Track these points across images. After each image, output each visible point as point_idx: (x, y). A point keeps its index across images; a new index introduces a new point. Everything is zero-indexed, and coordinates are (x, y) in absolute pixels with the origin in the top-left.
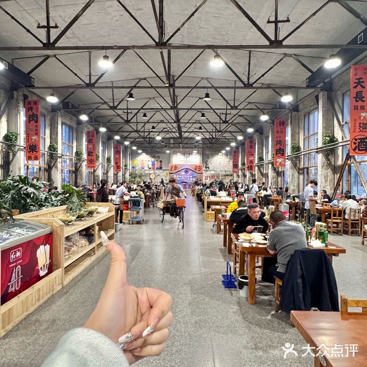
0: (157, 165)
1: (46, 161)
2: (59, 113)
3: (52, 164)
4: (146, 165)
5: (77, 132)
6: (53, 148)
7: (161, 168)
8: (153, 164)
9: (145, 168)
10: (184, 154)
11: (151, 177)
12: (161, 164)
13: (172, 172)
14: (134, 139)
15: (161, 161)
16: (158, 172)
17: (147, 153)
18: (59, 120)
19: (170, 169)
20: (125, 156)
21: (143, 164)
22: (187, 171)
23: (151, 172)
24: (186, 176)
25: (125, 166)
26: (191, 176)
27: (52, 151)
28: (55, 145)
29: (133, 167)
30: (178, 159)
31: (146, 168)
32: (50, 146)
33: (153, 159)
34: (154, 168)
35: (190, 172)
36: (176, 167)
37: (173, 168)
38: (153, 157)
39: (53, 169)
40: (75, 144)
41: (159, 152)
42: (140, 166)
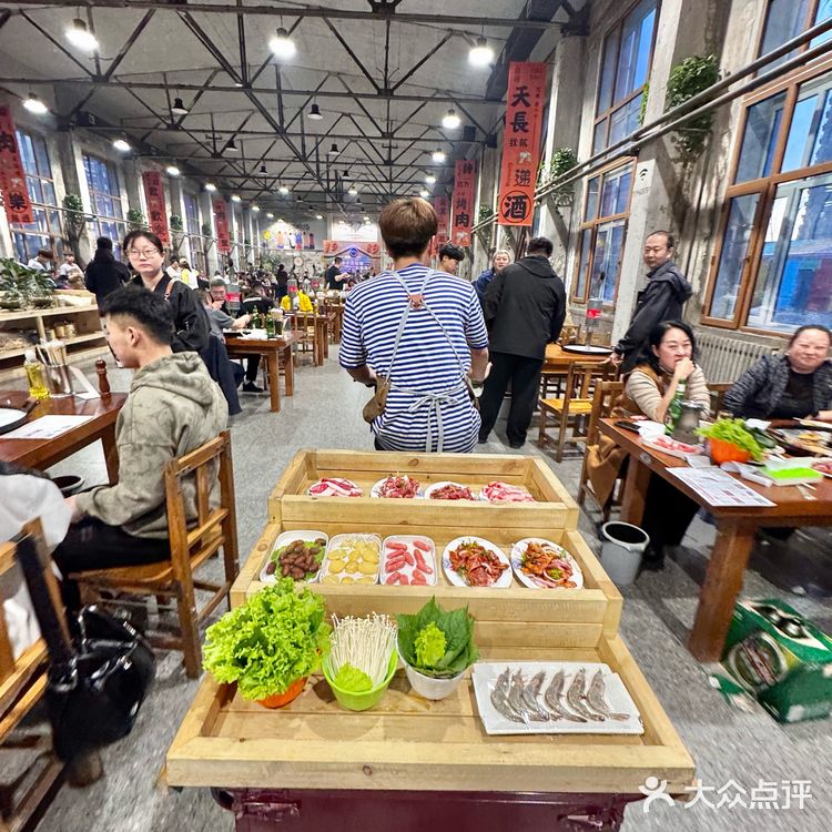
0: (305, 241)
1: (63, 226)
2: (73, 134)
3: (77, 233)
4: (286, 242)
5: (125, 173)
6: (72, 204)
7: (312, 247)
8: (299, 241)
9: (285, 248)
10: (351, 222)
11: (296, 263)
12: (312, 240)
13: (329, 255)
14: (257, 192)
15: (311, 235)
16: (307, 254)
17: (286, 220)
18: (75, 149)
19: (324, 248)
20: (243, 223)
21: (280, 239)
22: (354, 252)
23: (295, 254)
24: (352, 263)
25: (246, 242)
26: (362, 263)
27: (71, 208)
28: (76, 196)
29: (264, 245)
30: (341, 232)
31: (287, 247)
32: (66, 198)
33: (297, 231)
34: (299, 247)
35: (359, 256)
36: (335, 246)
37: (331, 248)
38: (297, 227)
39: (81, 241)
40: (124, 197)
41: (306, 218)
42: (276, 243)
